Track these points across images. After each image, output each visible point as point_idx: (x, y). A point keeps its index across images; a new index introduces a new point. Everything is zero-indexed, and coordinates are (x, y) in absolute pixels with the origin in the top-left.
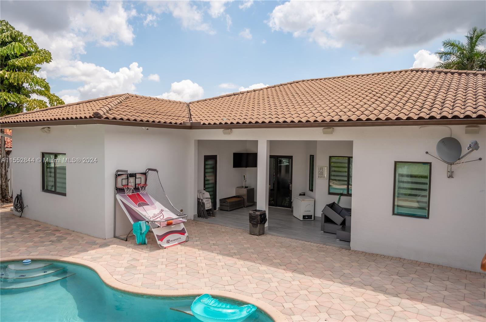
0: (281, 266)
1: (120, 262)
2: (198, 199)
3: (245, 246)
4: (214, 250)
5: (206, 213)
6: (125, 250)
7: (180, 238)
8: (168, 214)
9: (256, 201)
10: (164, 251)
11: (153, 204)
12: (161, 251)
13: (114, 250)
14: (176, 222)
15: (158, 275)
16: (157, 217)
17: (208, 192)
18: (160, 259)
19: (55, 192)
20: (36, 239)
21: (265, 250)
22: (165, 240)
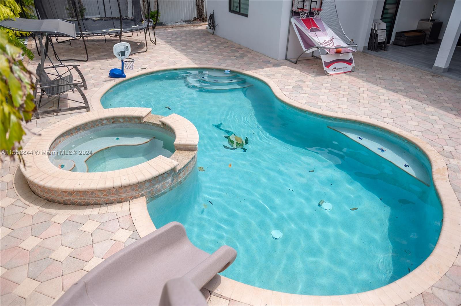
0: (452, 110)
1: (289, 81)
2: (372, 29)
3: (414, 84)
4: (379, 84)
5: (377, 46)
6: (293, 72)
7: (346, 68)
8: (339, 42)
9: (441, 39)
10: (328, 77)
11: (324, 30)
12: (326, 77)
13: (284, 70)
14: (346, 51)
15: (321, 97)
16: (327, 44)
17: (384, 22)
18: (324, 83)
19: (239, 13)
20: (225, 54)
21: (437, 92)
22: (332, 67)
